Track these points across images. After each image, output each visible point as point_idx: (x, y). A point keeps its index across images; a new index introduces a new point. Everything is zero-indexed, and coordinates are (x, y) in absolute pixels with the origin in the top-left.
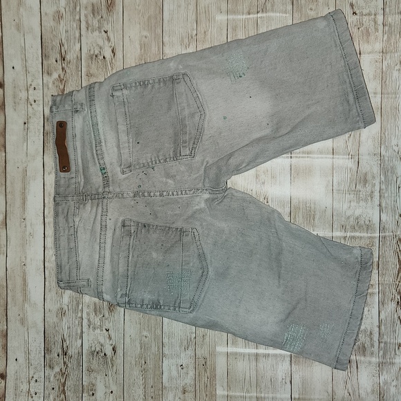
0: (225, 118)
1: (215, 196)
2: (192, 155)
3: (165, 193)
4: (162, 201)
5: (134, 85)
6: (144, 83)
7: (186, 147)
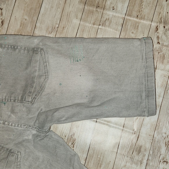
0: (60, 84)
1: (40, 134)
2: (32, 103)
3: (6, 123)
4: (3, 128)
5: (7, 46)
6: (14, 47)
7: (30, 96)
